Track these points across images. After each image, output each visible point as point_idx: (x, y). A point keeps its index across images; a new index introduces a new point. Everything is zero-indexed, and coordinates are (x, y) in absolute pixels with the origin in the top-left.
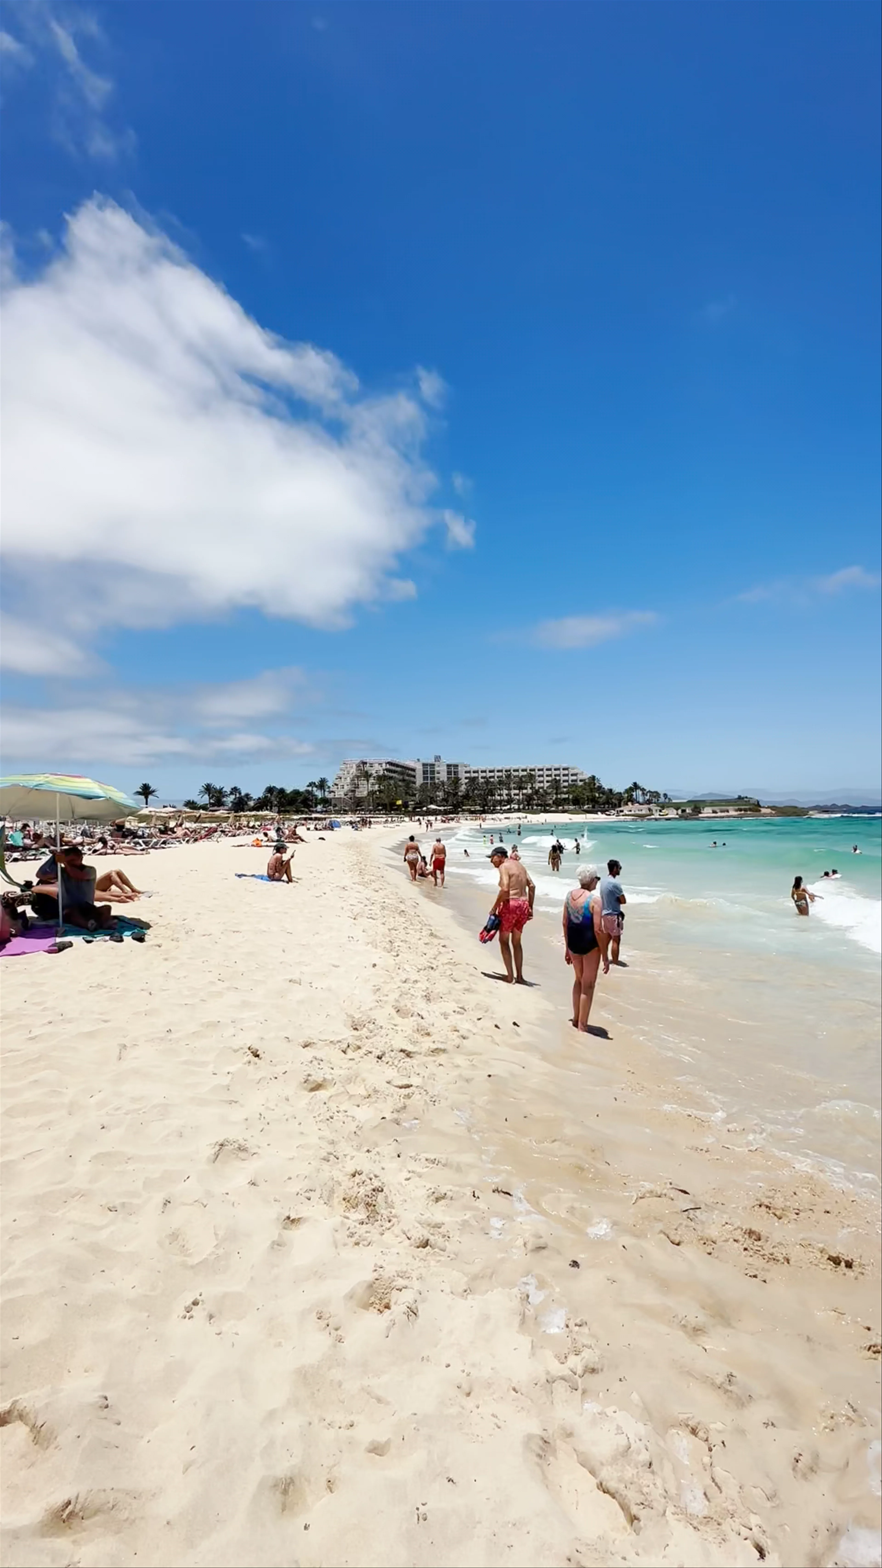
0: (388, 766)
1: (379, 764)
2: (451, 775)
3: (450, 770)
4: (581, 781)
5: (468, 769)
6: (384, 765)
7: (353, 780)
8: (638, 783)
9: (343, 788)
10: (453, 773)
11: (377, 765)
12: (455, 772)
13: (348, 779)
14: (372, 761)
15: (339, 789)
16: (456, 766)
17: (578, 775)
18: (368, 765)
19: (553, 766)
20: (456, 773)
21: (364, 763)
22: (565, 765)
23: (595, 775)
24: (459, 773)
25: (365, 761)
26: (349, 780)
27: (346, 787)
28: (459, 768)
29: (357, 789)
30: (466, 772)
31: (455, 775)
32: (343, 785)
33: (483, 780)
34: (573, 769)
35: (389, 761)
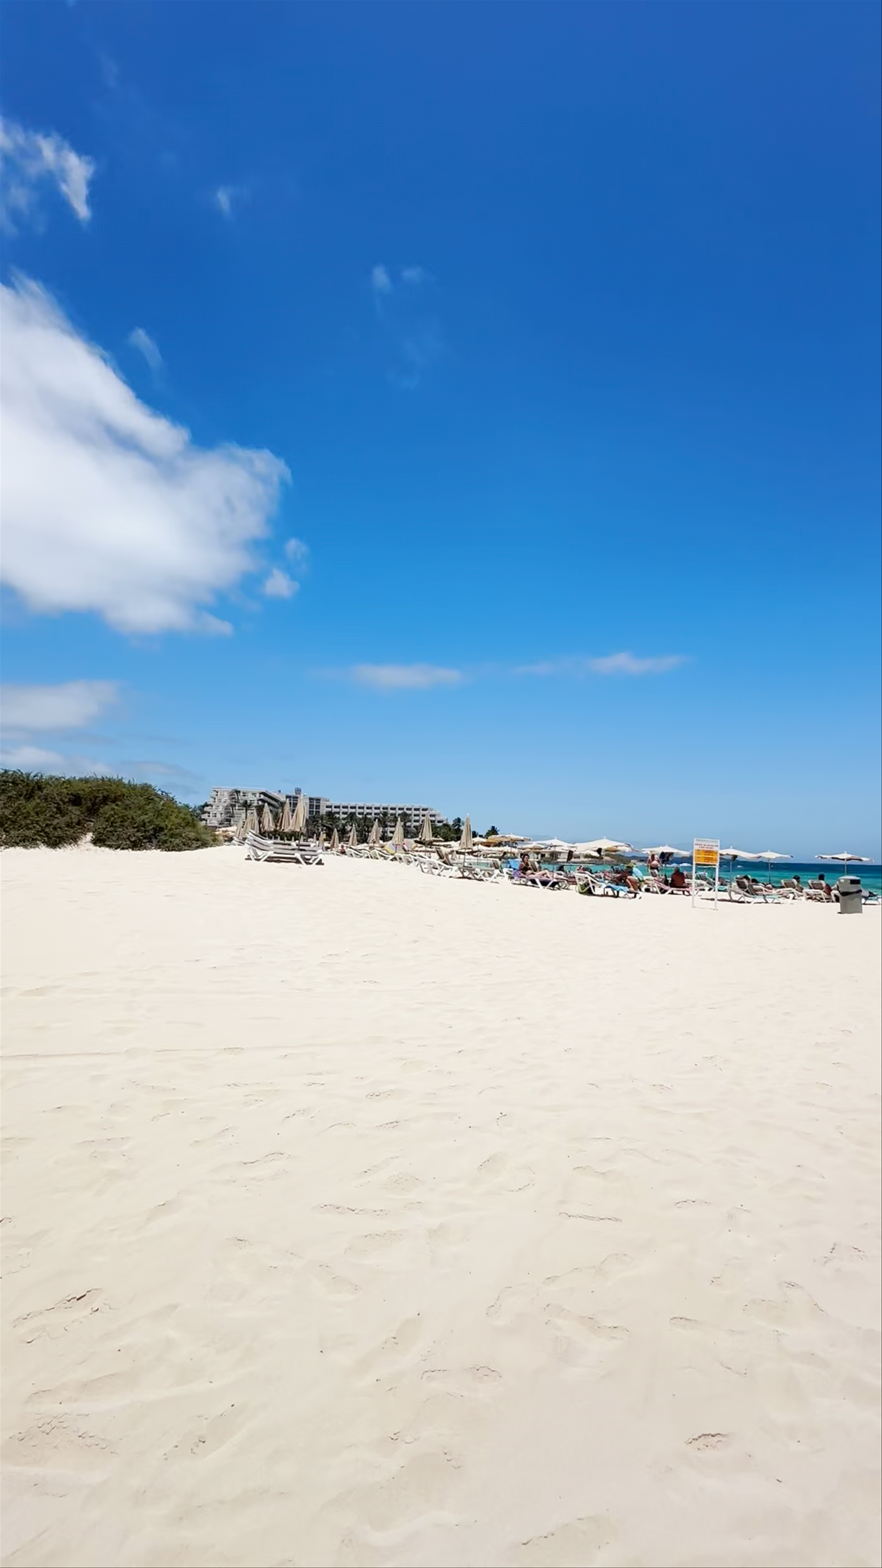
0: (262, 797)
1: (253, 794)
2: (313, 808)
3: (312, 803)
4: (439, 822)
5: (328, 804)
6: (258, 795)
7: (226, 808)
8: (496, 827)
9: (215, 816)
10: (315, 807)
11: (251, 795)
12: (316, 806)
13: (221, 807)
14: (245, 791)
15: (211, 817)
16: (318, 800)
17: (437, 817)
18: (241, 794)
19: (413, 806)
20: (318, 807)
21: (238, 792)
22: (425, 806)
23: (460, 817)
24: (321, 807)
25: (239, 790)
26: (221, 809)
27: (218, 815)
28: (321, 802)
29: (232, 819)
30: (327, 807)
31: (316, 809)
32: (215, 814)
33: (360, 816)
34: (431, 810)
35: (264, 791)
